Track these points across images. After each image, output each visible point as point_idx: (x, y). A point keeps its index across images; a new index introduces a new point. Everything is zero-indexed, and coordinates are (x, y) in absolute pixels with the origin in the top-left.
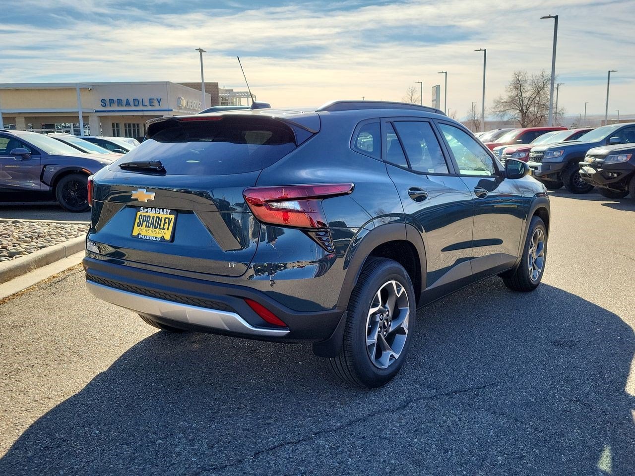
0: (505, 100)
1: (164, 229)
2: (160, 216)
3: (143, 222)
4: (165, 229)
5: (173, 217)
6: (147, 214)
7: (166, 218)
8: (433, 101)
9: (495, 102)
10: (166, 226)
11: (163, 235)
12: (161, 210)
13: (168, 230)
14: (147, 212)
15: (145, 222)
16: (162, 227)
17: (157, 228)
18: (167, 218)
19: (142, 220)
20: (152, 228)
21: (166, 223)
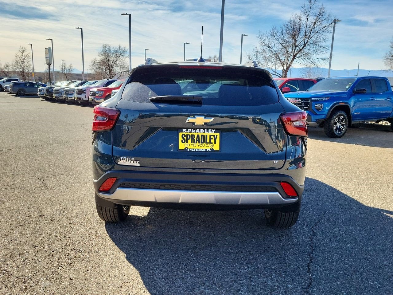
0: (98, 61)
1: (210, 143)
2: (205, 134)
3: (187, 139)
4: (212, 143)
5: (218, 134)
6: (190, 134)
7: (210, 136)
8: (46, 58)
9: (92, 62)
10: (213, 141)
11: (212, 147)
12: (206, 130)
13: (215, 143)
14: (191, 132)
15: (189, 139)
16: (208, 141)
17: (204, 143)
18: (212, 135)
19: (185, 138)
20: (199, 143)
21: (212, 139)
